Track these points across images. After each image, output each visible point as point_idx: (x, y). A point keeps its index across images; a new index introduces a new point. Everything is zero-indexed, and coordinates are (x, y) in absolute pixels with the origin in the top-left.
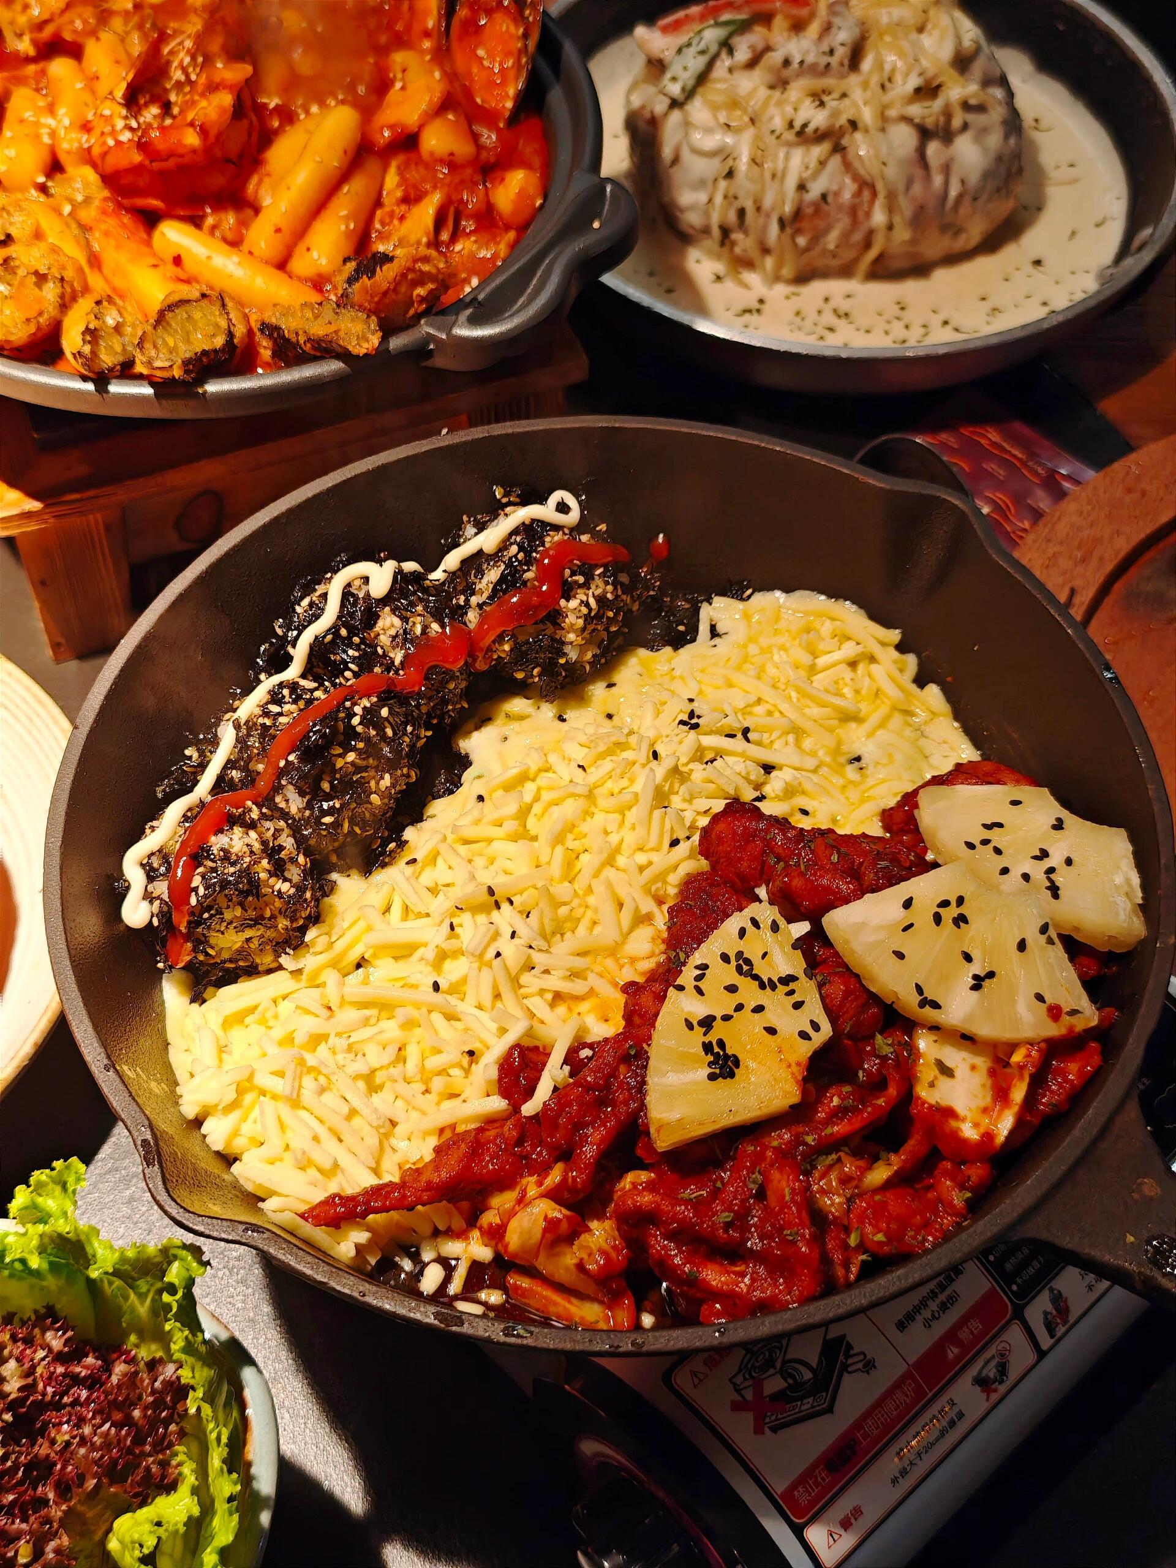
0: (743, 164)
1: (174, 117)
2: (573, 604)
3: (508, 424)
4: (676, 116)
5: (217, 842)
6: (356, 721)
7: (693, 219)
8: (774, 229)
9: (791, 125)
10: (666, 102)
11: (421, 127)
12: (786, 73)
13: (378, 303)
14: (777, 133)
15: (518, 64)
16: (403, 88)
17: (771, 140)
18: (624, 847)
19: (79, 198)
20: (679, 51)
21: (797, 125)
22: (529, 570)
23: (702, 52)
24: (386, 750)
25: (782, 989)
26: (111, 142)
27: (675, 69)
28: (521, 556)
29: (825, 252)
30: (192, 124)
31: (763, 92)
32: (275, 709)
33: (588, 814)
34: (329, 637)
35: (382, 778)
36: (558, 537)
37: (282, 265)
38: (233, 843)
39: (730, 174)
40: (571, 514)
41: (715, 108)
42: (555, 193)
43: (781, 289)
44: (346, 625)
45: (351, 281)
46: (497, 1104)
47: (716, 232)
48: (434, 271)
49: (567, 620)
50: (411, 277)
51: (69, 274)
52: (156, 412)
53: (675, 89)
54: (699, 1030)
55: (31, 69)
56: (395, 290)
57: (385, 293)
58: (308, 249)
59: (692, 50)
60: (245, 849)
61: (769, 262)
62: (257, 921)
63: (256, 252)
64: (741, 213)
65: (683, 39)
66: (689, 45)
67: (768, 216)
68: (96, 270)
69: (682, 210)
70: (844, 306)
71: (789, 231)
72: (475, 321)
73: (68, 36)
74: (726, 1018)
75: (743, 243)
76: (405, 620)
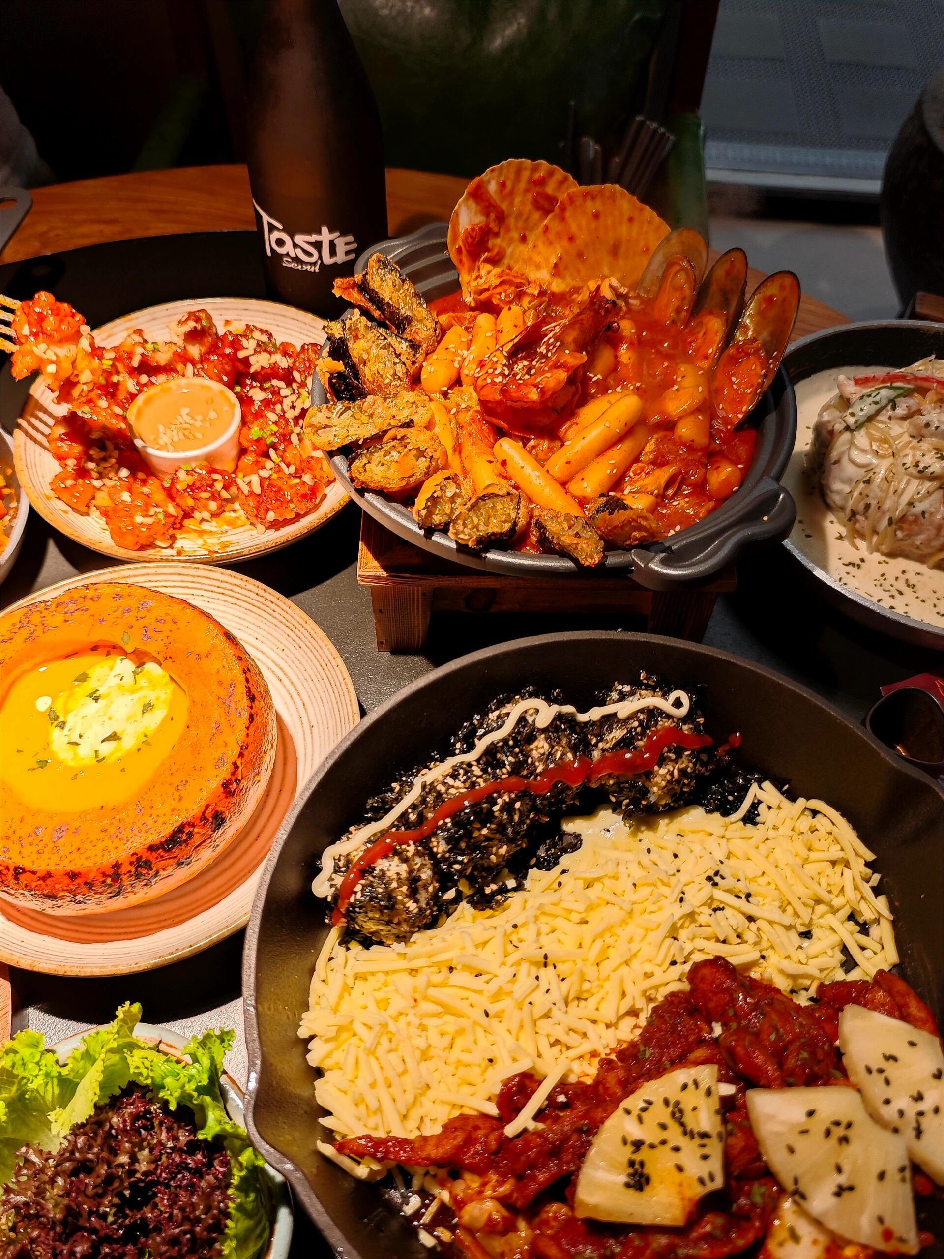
0: (878, 480)
1: (531, 376)
2: (663, 771)
3: (662, 637)
4: (847, 435)
5: (382, 864)
6: (496, 808)
7: (837, 499)
8: (885, 522)
9: (917, 465)
10: (844, 425)
11: (680, 418)
12: (924, 431)
13: (610, 531)
14: (907, 466)
15: (754, 393)
16: (677, 390)
17: (901, 469)
18: (640, 953)
19: (463, 406)
20: (862, 398)
21: (921, 465)
22: (641, 739)
23: (876, 403)
24: (510, 830)
25: (698, 1141)
26: (489, 381)
27: (855, 409)
28: (639, 730)
29: (912, 545)
30: (536, 386)
31: (906, 438)
32: (450, 781)
33: (624, 922)
34: (501, 744)
35: (501, 847)
36: (668, 724)
37: (564, 484)
38: (391, 868)
39: (868, 482)
40: (682, 709)
41: (872, 439)
42: (749, 484)
43: (877, 556)
44: (514, 739)
45: (598, 511)
46: (492, 1110)
47: (848, 511)
48: (648, 527)
49: (655, 779)
50: (633, 524)
51: (436, 455)
52: (455, 558)
53: (851, 420)
54: (630, 1149)
55: (468, 314)
56: (622, 528)
57: (615, 527)
58: (583, 479)
59: (871, 400)
60: (395, 877)
61: (875, 539)
62: (389, 923)
63: (551, 472)
64: (868, 506)
65: (867, 391)
66: (869, 396)
67: (884, 513)
68: (457, 454)
69: (832, 492)
70: (913, 580)
71: (894, 527)
72: (664, 562)
73: (495, 301)
74: (652, 1146)
75: (862, 523)
76: (552, 747)
